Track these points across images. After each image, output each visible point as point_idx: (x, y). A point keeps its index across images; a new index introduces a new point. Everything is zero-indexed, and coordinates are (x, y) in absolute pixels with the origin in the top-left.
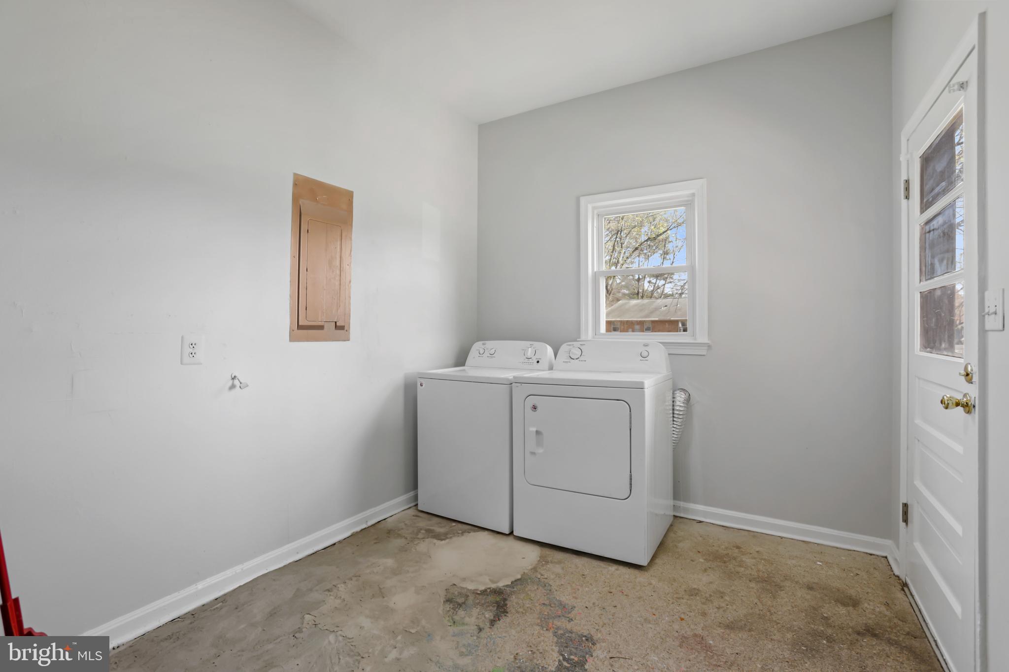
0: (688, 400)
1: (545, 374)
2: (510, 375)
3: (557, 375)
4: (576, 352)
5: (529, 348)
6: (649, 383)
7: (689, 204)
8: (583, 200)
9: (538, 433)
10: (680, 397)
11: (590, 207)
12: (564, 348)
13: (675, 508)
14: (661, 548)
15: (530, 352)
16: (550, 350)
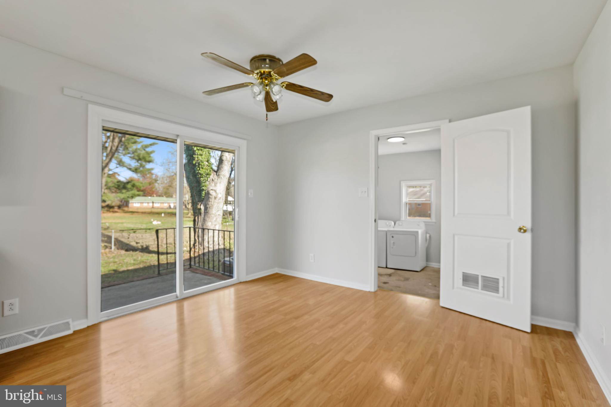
0: (430, 237)
1: (392, 229)
2: (386, 229)
3: (395, 229)
4: (401, 224)
5: (388, 222)
6: (420, 232)
7: (431, 185)
8: (402, 182)
9: (394, 243)
10: (428, 235)
11: (404, 184)
12: (397, 223)
13: (427, 264)
14: (422, 270)
15: (388, 223)
16: (393, 223)
